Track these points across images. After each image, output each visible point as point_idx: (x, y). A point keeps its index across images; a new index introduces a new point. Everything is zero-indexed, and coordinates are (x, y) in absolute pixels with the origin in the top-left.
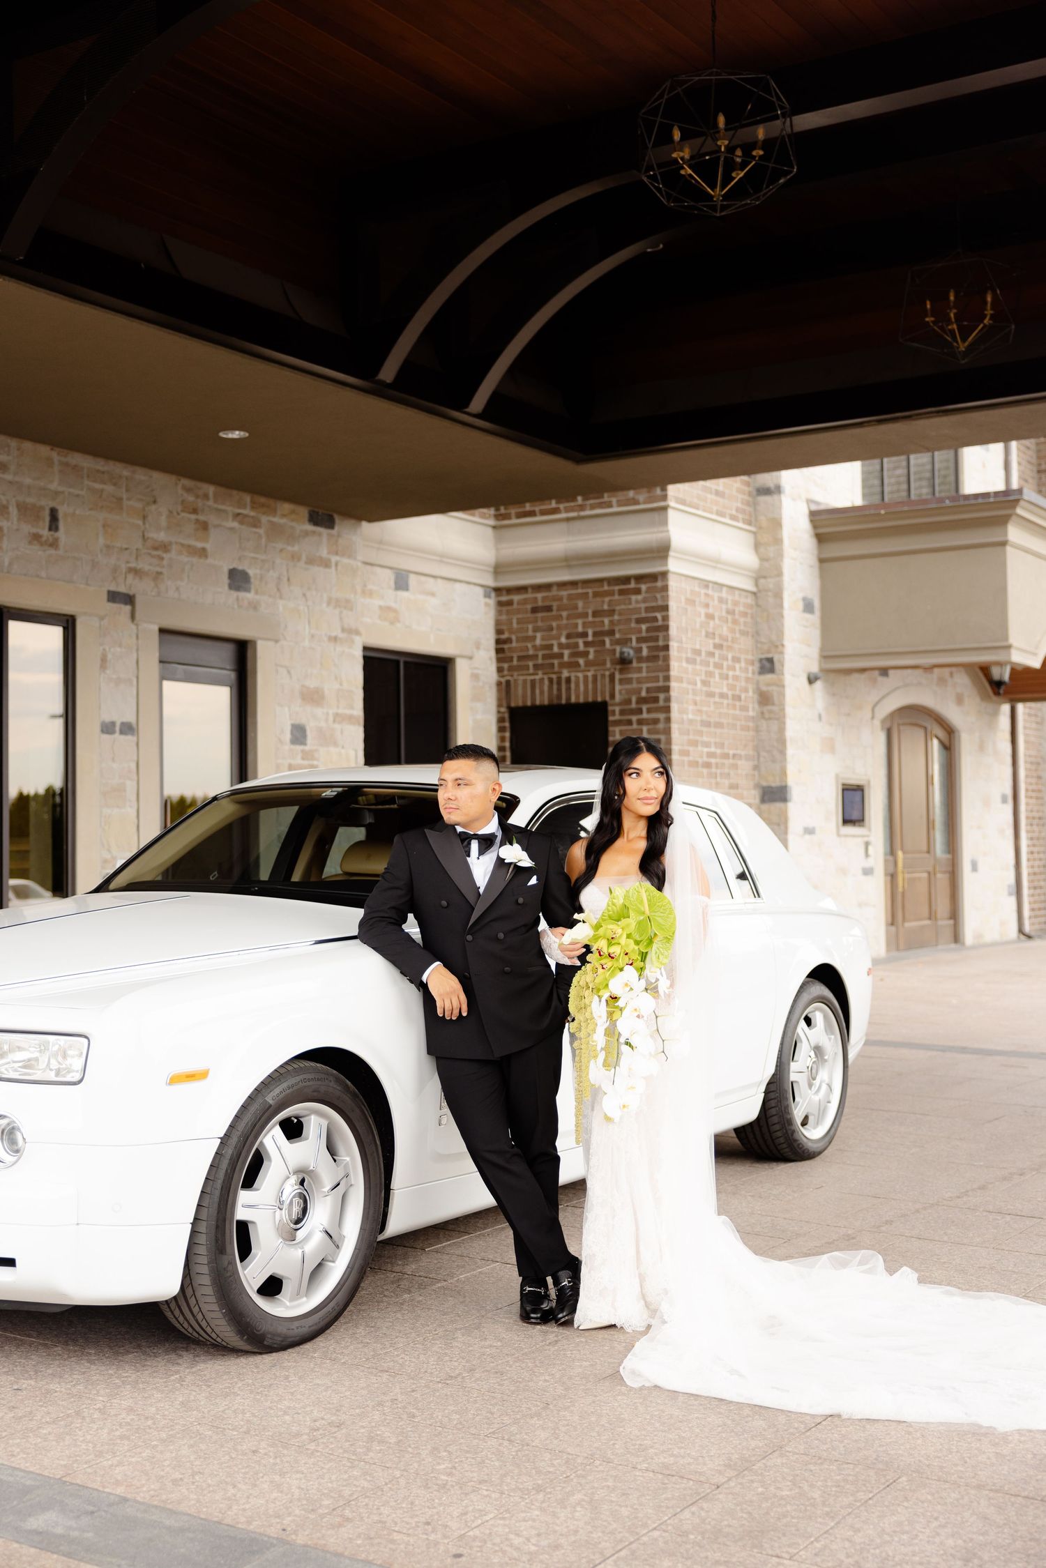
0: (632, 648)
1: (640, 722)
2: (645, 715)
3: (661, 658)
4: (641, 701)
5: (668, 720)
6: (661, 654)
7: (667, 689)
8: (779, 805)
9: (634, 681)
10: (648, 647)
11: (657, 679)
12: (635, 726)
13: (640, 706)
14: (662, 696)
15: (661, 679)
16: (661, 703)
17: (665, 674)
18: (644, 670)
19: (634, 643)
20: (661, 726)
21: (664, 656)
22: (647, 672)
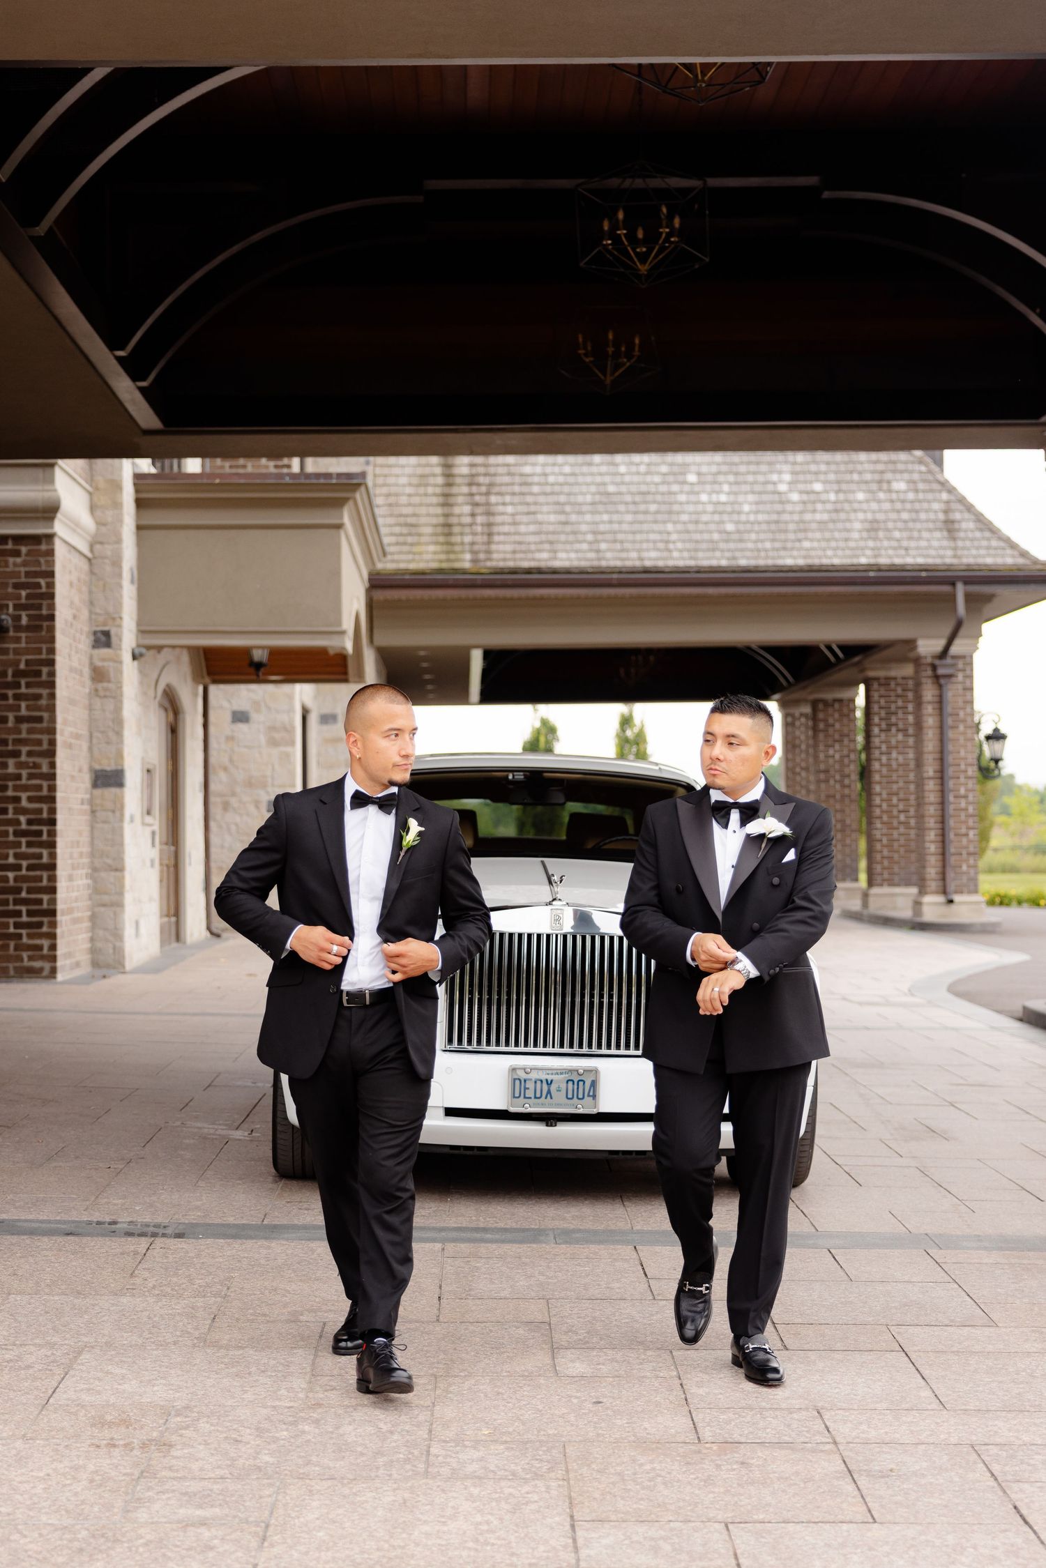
0: (8, 614)
1: (17, 697)
2: (23, 690)
3: (45, 627)
4: (18, 674)
5: (52, 696)
6: (45, 624)
7: (52, 663)
8: (114, 790)
9: (11, 651)
10: (27, 615)
11: (39, 651)
12: (11, 701)
13: (17, 679)
14: (45, 670)
15: (44, 651)
16: (44, 677)
17: (49, 645)
18: (24, 640)
19: (11, 610)
20: (43, 702)
21: (47, 626)
22: (27, 643)
